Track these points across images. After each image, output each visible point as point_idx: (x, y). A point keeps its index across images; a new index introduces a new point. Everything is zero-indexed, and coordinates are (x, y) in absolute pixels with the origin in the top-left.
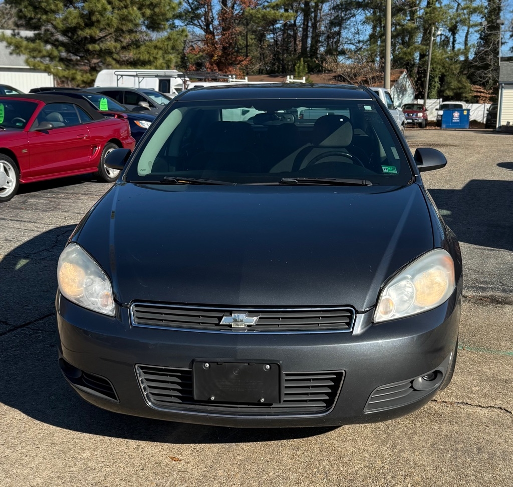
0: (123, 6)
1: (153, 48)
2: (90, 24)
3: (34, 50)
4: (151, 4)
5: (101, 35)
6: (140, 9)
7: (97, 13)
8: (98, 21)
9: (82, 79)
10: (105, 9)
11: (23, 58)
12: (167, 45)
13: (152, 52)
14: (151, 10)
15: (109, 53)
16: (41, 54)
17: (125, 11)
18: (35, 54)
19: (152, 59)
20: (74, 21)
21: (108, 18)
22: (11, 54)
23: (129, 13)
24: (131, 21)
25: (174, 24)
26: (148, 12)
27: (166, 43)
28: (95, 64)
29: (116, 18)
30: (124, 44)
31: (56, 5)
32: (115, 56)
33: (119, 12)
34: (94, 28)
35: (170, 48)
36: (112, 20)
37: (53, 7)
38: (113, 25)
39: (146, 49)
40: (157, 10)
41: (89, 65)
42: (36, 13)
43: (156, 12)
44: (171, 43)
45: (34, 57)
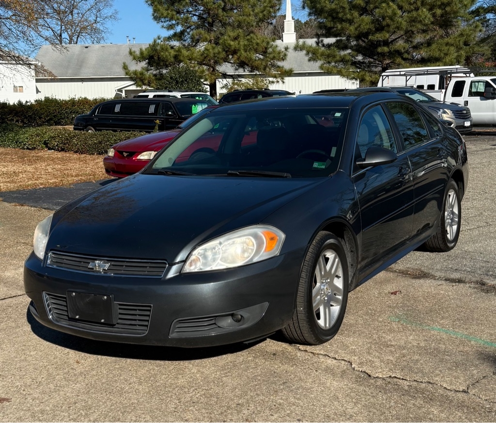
0: (413, 8)
1: (444, 45)
2: (380, 29)
3: (328, 56)
4: (443, 4)
5: (393, 37)
6: (430, 10)
7: (387, 18)
8: (388, 26)
9: (371, 79)
10: (395, 14)
11: (319, 63)
12: (459, 41)
13: (443, 49)
14: (442, 10)
15: (398, 53)
16: (335, 59)
17: (414, 14)
18: (330, 59)
19: (442, 55)
20: (365, 27)
21: (397, 22)
22: (309, 60)
23: (419, 15)
24: (420, 22)
25: (485, 18)
26: (439, 12)
27: (458, 39)
28: (387, 64)
29: (405, 21)
30: (414, 44)
31: (352, 15)
32: (406, 56)
33: (410, 15)
34: (384, 32)
35: (461, 43)
36: (401, 23)
37: (349, 16)
38: (402, 28)
39: (437, 47)
40: (448, 9)
41: (381, 66)
42: (335, 23)
43: (447, 11)
44: (463, 39)
45: (329, 63)
